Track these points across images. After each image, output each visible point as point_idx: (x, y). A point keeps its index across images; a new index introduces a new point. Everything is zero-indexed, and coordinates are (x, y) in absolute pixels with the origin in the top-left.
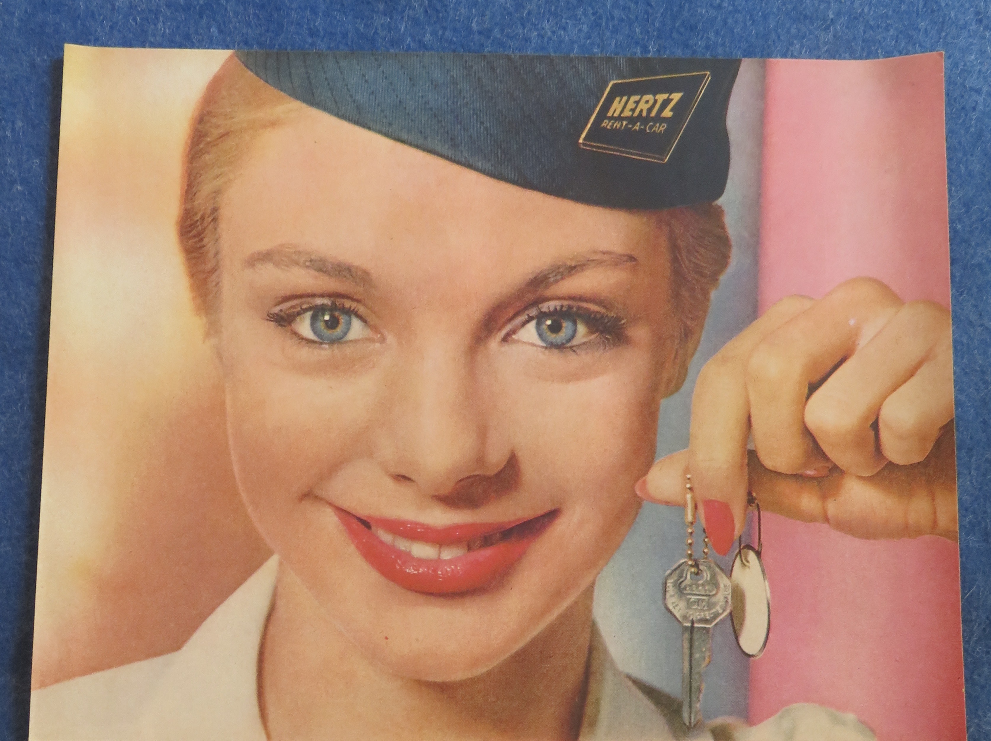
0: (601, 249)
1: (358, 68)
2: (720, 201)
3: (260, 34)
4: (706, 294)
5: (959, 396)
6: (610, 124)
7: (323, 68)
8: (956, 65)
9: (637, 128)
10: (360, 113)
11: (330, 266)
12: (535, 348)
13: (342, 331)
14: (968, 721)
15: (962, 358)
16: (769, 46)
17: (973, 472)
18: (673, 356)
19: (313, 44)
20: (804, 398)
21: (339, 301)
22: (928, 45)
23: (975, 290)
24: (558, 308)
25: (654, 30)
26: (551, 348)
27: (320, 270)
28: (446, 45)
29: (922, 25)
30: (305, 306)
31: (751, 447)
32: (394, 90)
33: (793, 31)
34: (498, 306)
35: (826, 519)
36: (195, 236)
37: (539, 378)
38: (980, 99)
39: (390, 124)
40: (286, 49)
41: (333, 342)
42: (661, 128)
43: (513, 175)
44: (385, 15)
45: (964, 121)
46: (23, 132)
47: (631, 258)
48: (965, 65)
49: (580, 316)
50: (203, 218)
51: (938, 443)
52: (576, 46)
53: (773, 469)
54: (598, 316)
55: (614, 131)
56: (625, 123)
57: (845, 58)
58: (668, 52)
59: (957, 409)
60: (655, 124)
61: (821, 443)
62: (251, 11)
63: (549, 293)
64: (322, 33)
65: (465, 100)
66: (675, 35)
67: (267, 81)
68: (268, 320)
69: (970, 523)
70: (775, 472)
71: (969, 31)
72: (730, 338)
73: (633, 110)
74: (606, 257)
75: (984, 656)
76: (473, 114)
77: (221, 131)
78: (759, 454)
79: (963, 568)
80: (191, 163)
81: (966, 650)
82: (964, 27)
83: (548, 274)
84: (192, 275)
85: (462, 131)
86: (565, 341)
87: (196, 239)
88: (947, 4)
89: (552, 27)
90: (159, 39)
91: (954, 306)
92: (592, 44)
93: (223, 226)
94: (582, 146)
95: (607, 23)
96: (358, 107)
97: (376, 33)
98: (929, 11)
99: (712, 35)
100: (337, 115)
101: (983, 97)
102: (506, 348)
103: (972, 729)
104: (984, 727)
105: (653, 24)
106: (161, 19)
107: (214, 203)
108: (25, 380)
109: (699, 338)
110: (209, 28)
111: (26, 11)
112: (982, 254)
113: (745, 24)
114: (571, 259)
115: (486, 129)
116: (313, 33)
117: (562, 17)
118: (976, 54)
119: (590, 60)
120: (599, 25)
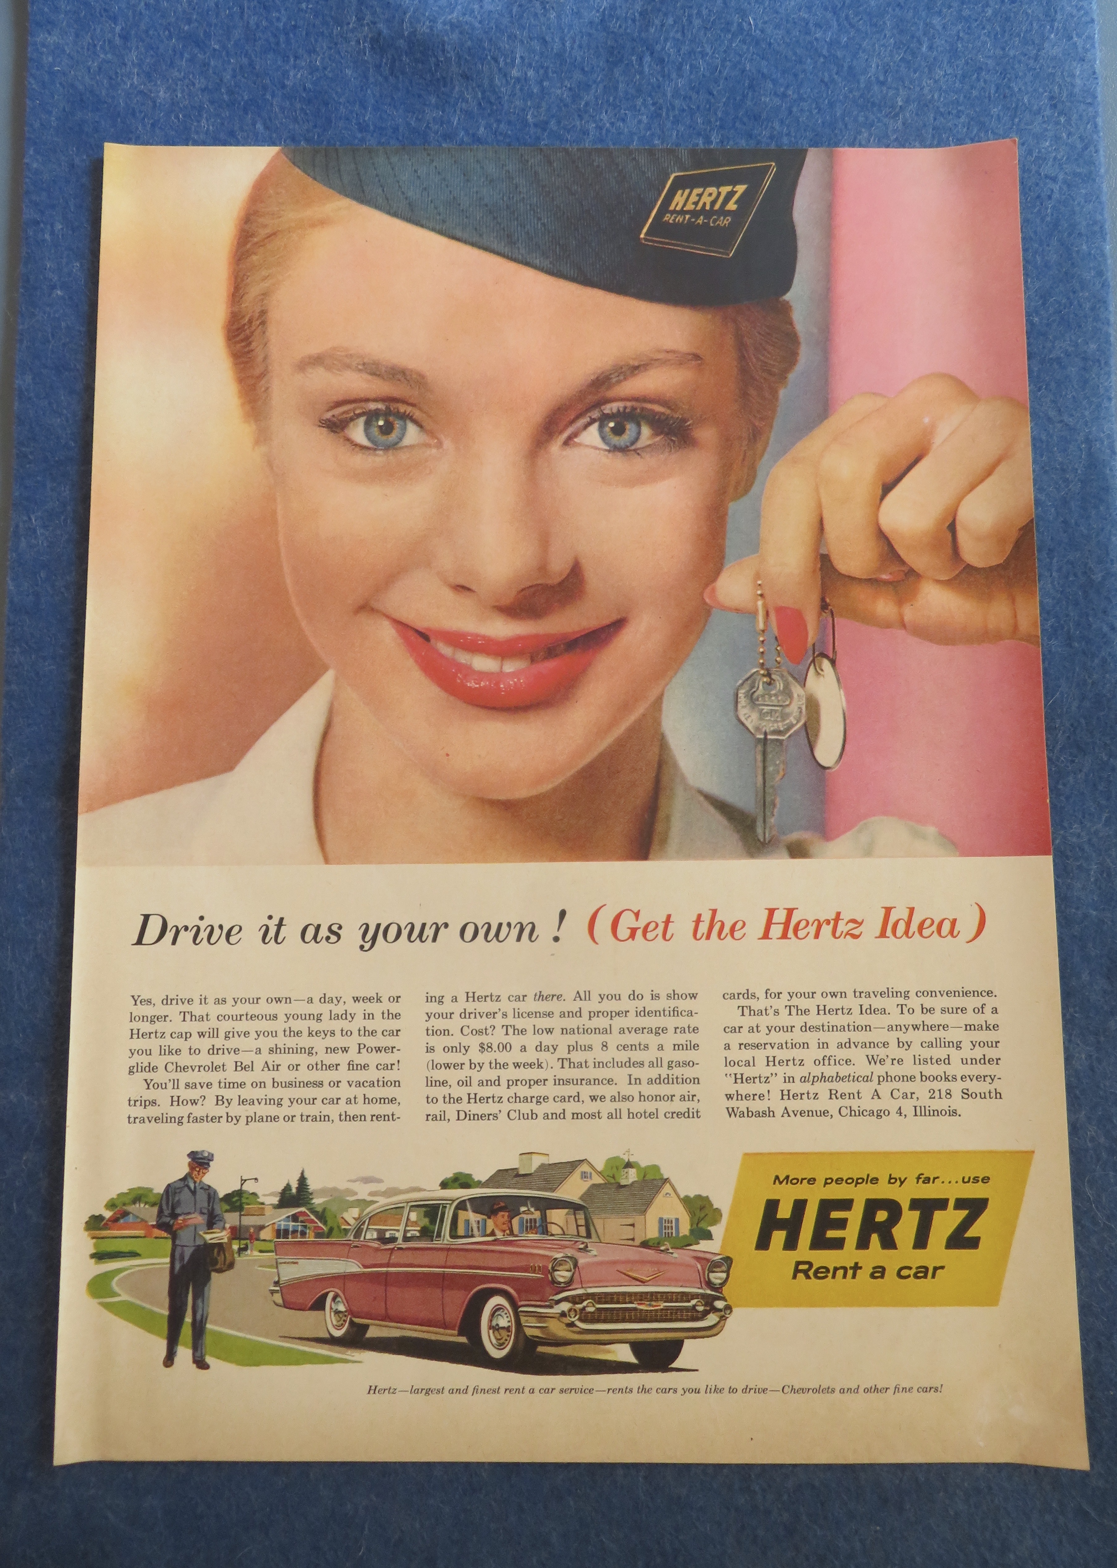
0: (665, 348)
1: (410, 163)
2: (787, 297)
3: (307, 130)
4: (774, 393)
5: (1039, 496)
6: (673, 218)
7: (373, 164)
8: (1030, 152)
9: (701, 222)
10: (412, 210)
11: (384, 369)
12: (598, 452)
13: (397, 437)
14: (1053, 833)
15: (1042, 456)
16: (836, 135)
17: (1054, 574)
18: (741, 458)
19: (362, 140)
20: (878, 501)
21: (393, 406)
22: (1001, 132)
23: (1053, 385)
24: (621, 409)
25: (716, 121)
26: (614, 451)
27: (373, 374)
28: (501, 138)
29: (995, 111)
30: (357, 412)
31: (823, 551)
32: (447, 186)
33: (861, 119)
34: (559, 409)
35: (903, 625)
36: (242, 341)
37: (603, 482)
38: (1056, 187)
39: (444, 221)
40: (335, 145)
41: (388, 448)
42: (725, 222)
43: (572, 272)
44: (438, 109)
45: (1039, 210)
46: (63, 235)
47: (696, 357)
48: (1039, 152)
49: (643, 417)
50: (250, 321)
51: (1018, 545)
52: (636, 138)
53: (847, 574)
54: (663, 417)
55: (676, 225)
56: (687, 217)
57: (914, 147)
58: (731, 142)
59: (1036, 509)
60: (719, 217)
61: (896, 547)
62: (298, 106)
63: (610, 394)
64: (372, 128)
65: (522, 196)
66: (738, 124)
67: (315, 179)
68: (319, 426)
69: (1052, 626)
70: (849, 577)
71: (1043, 116)
72: (800, 439)
73: (696, 203)
74: (670, 356)
75: (1069, 764)
76: (530, 210)
77: (268, 231)
78: (832, 559)
79: (1045, 673)
80: (238, 265)
81: (1050, 759)
82: (1039, 112)
83: (611, 374)
84: (240, 380)
85: (519, 228)
86: (628, 444)
87: (243, 344)
88: (1020, 89)
89: (611, 118)
90: (202, 136)
91: (1032, 402)
92: (653, 135)
93: (272, 331)
94: (643, 242)
95: (667, 114)
96: (409, 204)
97: (427, 127)
98: (1002, 97)
99: (777, 125)
100: (389, 213)
101: (1059, 184)
102: (569, 452)
103: (1057, 841)
104: (1069, 838)
105: (716, 114)
106: (205, 116)
107: (262, 306)
108: (68, 492)
109: (768, 438)
110: (254, 124)
111: (64, 110)
112: (1061, 347)
113: (811, 112)
114: (633, 359)
115: (544, 224)
116: (363, 128)
117: (621, 109)
118: (1051, 141)
119: (651, 152)
120: (660, 115)
